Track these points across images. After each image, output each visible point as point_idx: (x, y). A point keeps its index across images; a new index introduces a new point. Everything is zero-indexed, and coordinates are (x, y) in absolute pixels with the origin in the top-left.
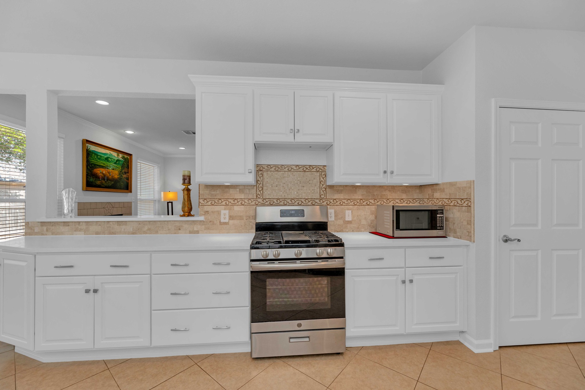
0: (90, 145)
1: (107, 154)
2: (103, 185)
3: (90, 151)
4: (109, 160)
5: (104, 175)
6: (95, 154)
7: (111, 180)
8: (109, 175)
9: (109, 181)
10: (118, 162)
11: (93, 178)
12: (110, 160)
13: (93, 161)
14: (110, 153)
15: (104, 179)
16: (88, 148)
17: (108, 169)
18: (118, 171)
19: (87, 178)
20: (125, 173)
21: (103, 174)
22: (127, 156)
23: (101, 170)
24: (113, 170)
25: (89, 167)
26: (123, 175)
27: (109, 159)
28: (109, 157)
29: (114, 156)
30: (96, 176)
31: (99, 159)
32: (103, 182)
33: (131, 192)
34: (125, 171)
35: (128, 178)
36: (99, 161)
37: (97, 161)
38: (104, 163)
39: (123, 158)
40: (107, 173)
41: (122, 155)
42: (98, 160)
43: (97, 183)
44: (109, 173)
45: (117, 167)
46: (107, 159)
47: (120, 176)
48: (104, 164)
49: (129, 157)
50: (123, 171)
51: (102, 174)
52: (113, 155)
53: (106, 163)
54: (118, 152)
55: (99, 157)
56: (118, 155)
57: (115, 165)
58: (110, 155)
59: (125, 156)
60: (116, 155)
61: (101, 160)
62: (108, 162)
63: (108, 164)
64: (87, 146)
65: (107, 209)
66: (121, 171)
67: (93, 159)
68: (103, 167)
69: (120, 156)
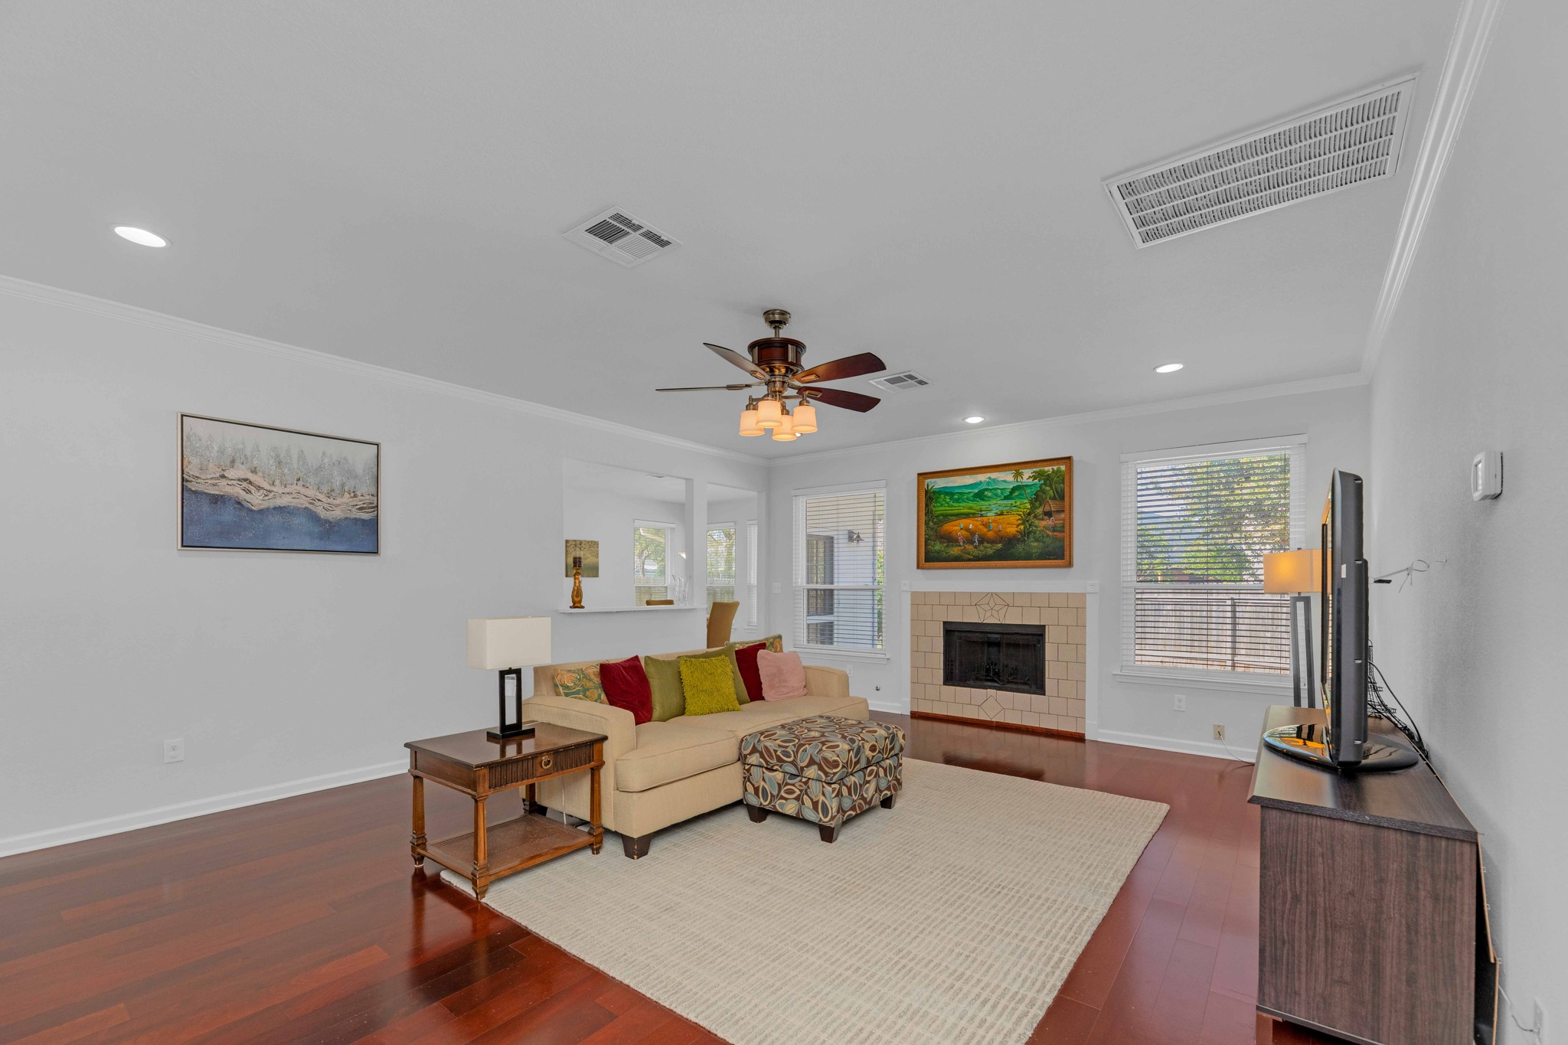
0: (933, 480)
1: (981, 482)
2: (969, 554)
3: (934, 492)
4: (986, 496)
5: (972, 533)
6: (947, 493)
7: (993, 542)
8: (985, 530)
9: (986, 544)
10: (1017, 493)
11: (941, 542)
12: (990, 494)
13: (939, 508)
14: (990, 478)
15: (971, 542)
16: (930, 488)
17: (982, 516)
18: (1020, 515)
19: (926, 545)
20: (1049, 514)
21: (968, 530)
22: (1055, 468)
23: (962, 523)
24: (1002, 514)
25: (931, 524)
26: (1037, 522)
27: (986, 493)
28: (986, 490)
29: (1005, 481)
30: (950, 539)
31: (957, 501)
32: (969, 547)
33: (1070, 565)
34: (1047, 509)
35: (1063, 527)
36: (957, 505)
37: (952, 506)
38: (971, 505)
39: (1038, 475)
40: (981, 527)
41: (1035, 470)
42: (955, 504)
43: (952, 552)
44: (986, 525)
45: (1014, 504)
46: (980, 496)
47: (1024, 528)
48: (971, 508)
49: (1062, 468)
50: (1040, 511)
51: (964, 532)
52: (999, 479)
53: (977, 505)
54: (1017, 467)
55: (956, 497)
56: (1018, 474)
57: (1006, 502)
58: (988, 483)
59: (1046, 469)
60: (1008, 477)
61: (964, 501)
62: (983, 500)
63: (984, 504)
64: (928, 485)
65: (987, 607)
66: (1029, 514)
67: (942, 505)
68: (967, 516)
69: (1027, 473)
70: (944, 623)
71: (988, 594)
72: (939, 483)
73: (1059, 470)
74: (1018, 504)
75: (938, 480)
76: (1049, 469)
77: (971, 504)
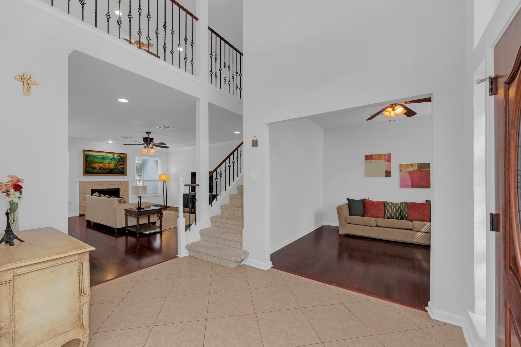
0: (88, 152)
1: (103, 155)
2: (100, 172)
3: (88, 155)
5: (101, 167)
6: (93, 156)
7: (107, 169)
8: (105, 167)
9: (105, 170)
10: (113, 159)
11: (91, 169)
12: (106, 158)
13: (90, 160)
14: (106, 155)
15: (101, 169)
16: (87, 154)
17: (104, 163)
18: (114, 164)
19: (86, 169)
20: (121, 165)
21: (99, 166)
22: (123, 155)
23: (98, 164)
24: (109, 163)
25: (87, 164)
26: (118, 166)
28: (105, 157)
29: (110, 156)
30: (94, 168)
31: (96, 159)
32: (100, 170)
33: (126, 175)
34: (121, 164)
35: (124, 168)
36: (96, 160)
37: (94, 160)
40: (103, 166)
41: (118, 155)
42: (95, 159)
43: (94, 171)
44: (105, 166)
46: (103, 158)
47: (115, 167)
48: (101, 161)
49: (124, 156)
50: (119, 164)
51: (98, 167)
53: (102, 160)
54: (113, 154)
55: (96, 158)
56: (113, 155)
57: (110, 161)
58: (106, 156)
59: (120, 155)
60: (111, 155)
61: (98, 159)
62: (104, 159)
63: (104, 161)
64: (86, 153)
65: (104, 185)
66: (116, 164)
67: (91, 159)
68: (99, 163)
69: (116, 156)
70: (91, 189)
71: (105, 182)
72: (90, 153)
73: (123, 156)
74: (114, 162)
75: (90, 152)
76: (121, 155)
77: (100, 160)
